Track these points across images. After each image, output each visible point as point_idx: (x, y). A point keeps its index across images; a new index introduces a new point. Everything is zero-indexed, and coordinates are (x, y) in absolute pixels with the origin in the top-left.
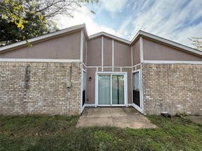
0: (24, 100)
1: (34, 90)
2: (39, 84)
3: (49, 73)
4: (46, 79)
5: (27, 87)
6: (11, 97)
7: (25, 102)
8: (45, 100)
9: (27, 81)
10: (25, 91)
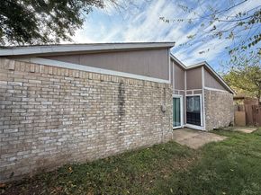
0: (120, 132)
1: (131, 116)
2: (136, 108)
3: (146, 94)
4: (142, 102)
5: (122, 113)
6: (101, 129)
7: (121, 135)
8: (143, 129)
9: (121, 104)
10: (120, 119)
